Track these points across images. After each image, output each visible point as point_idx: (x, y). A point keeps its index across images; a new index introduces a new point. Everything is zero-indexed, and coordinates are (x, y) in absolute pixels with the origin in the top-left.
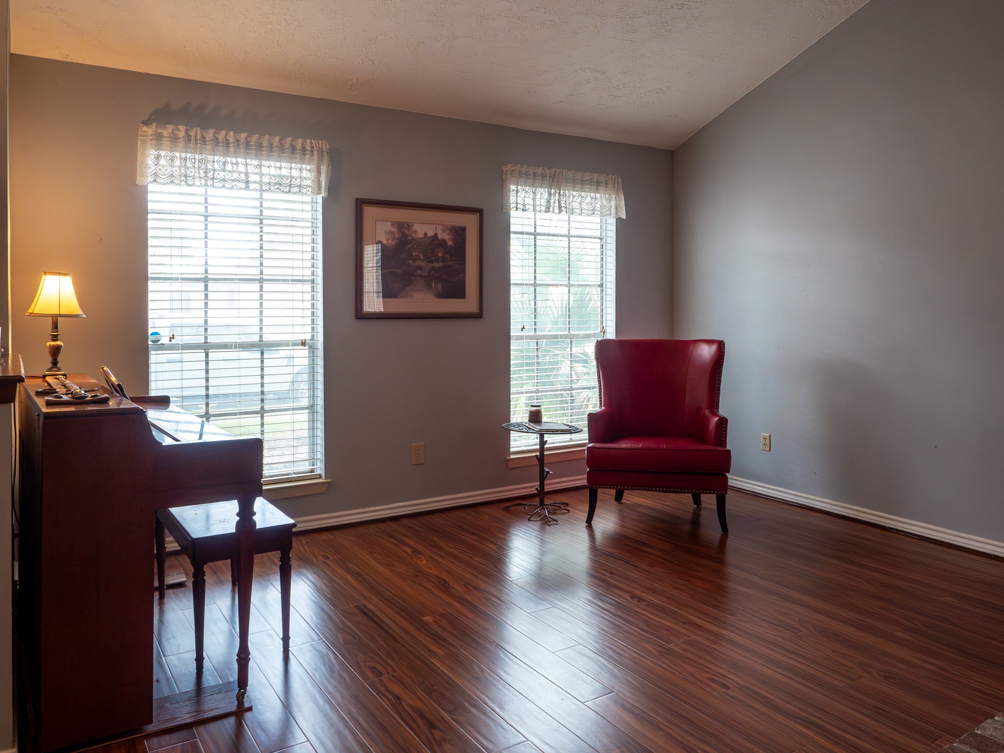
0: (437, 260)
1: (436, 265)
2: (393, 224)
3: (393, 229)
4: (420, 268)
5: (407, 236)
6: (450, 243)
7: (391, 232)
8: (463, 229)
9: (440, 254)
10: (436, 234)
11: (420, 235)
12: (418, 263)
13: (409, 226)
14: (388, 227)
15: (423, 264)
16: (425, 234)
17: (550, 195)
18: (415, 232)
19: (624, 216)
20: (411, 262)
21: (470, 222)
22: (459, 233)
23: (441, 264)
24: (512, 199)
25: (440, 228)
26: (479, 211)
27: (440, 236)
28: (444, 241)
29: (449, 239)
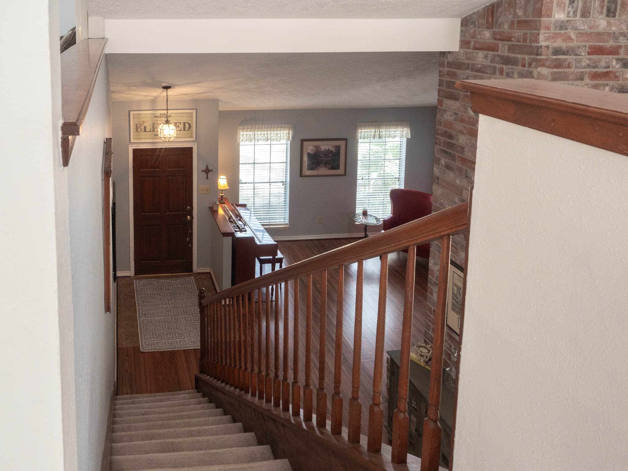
0: (329, 157)
1: (329, 159)
2: (314, 146)
3: (314, 148)
4: (323, 160)
5: (318, 150)
6: (334, 151)
7: (313, 149)
8: (339, 146)
9: (330, 155)
10: (329, 149)
11: (323, 149)
12: (322, 159)
13: (319, 147)
14: (312, 148)
15: (324, 158)
16: (325, 149)
17: (375, 132)
18: (321, 148)
19: (410, 137)
20: (319, 158)
21: (342, 144)
22: (338, 148)
23: (330, 159)
24: (359, 135)
25: (330, 146)
26: (346, 140)
27: (330, 149)
28: (332, 151)
29: (334, 150)
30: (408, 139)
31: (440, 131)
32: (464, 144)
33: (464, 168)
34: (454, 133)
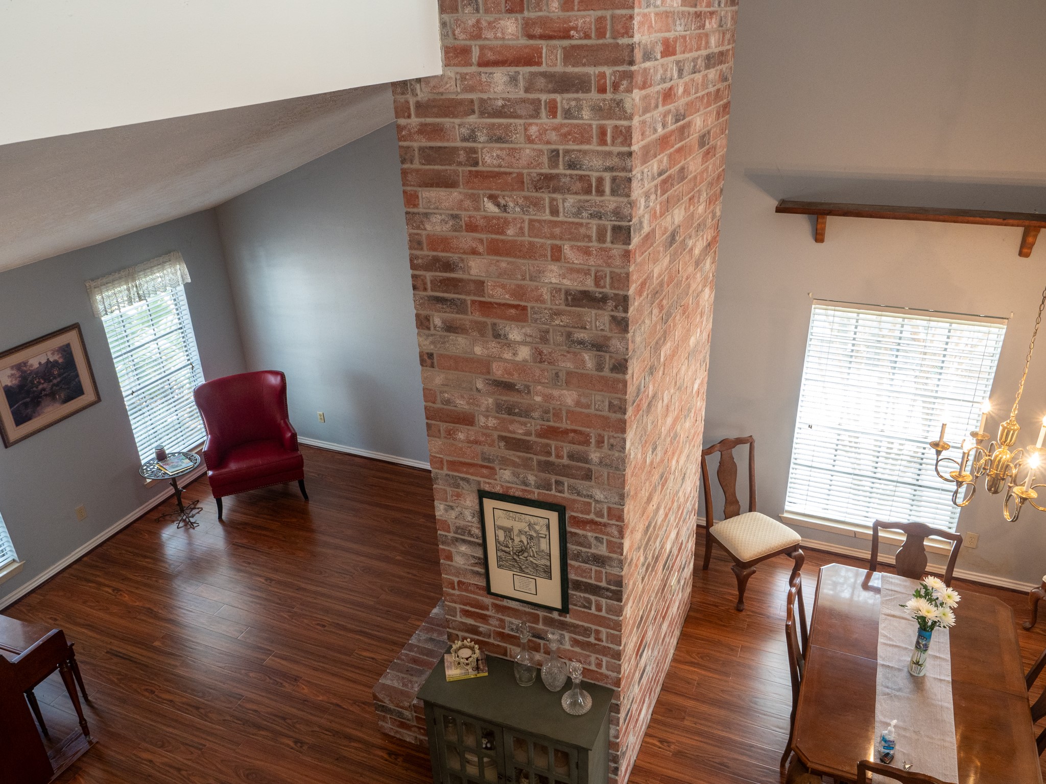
0: (55, 378)
1: (55, 381)
2: (12, 368)
3: (13, 372)
4: (44, 390)
5: (25, 372)
6: (60, 361)
7: (12, 375)
8: (68, 345)
9: (56, 373)
10: (48, 359)
11: (36, 365)
12: (40, 387)
13: (25, 364)
14: (9, 372)
15: (45, 385)
16: (40, 363)
17: (128, 290)
18: (32, 366)
19: (189, 280)
20: (35, 389)
21: (71, 338)
22: (66, 350)
23: (59, 379)
24: (101, 307)
25: (49, 353)
26: (76, 326)
27: (51, 360)
28: (56, 362)
29: (59, 358)
30: (186, 286)
31: (420, 261)
32: (483, 274)
33: (489, 321)
34: (454, 257)
